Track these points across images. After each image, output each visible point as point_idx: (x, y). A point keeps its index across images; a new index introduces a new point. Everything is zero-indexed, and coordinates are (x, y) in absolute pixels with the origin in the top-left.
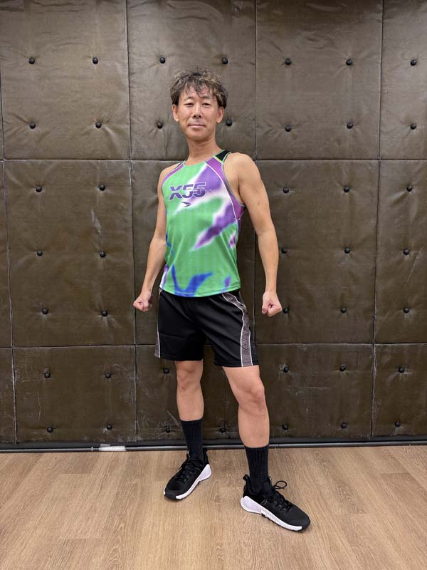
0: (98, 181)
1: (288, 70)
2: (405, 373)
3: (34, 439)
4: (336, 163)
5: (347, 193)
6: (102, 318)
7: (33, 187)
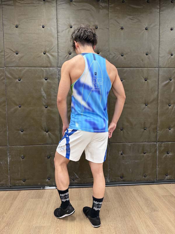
0: (44, 76)
1: (122, 31)
2: (170, 154)
3: (17, 185)
4: (141, 69)
5: (146, 81)
6: (46, 133)
7: (17, 79)
